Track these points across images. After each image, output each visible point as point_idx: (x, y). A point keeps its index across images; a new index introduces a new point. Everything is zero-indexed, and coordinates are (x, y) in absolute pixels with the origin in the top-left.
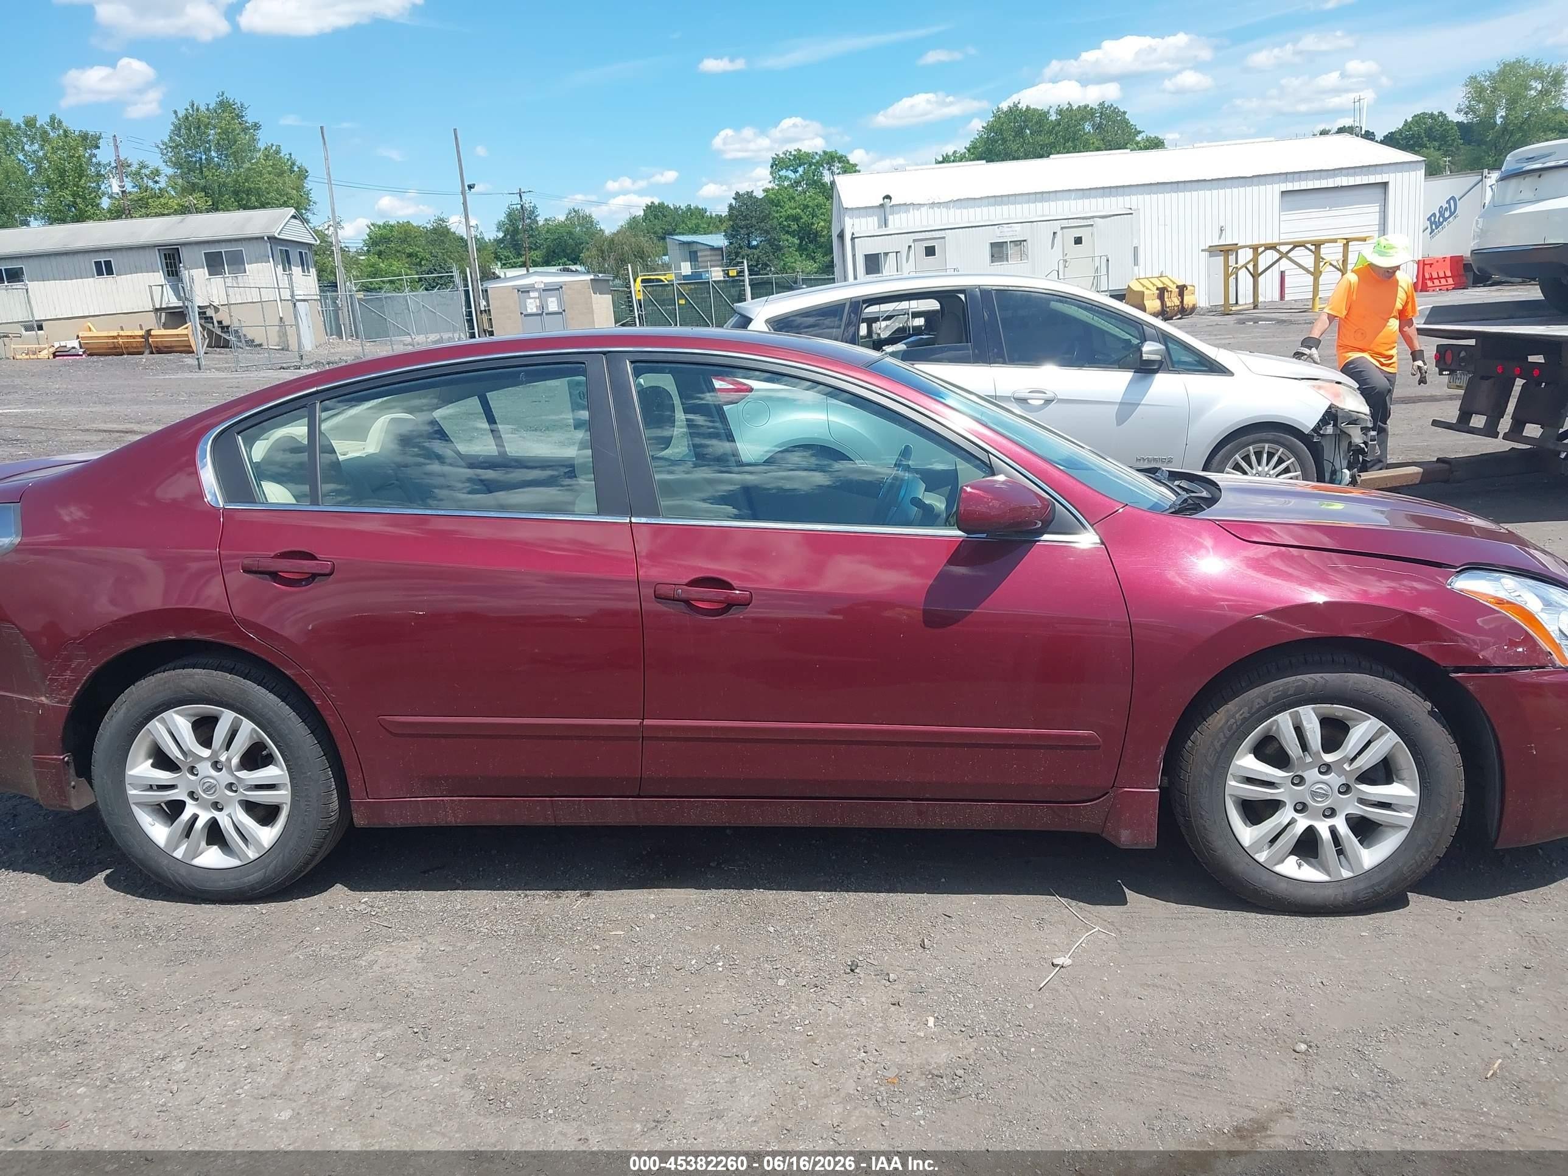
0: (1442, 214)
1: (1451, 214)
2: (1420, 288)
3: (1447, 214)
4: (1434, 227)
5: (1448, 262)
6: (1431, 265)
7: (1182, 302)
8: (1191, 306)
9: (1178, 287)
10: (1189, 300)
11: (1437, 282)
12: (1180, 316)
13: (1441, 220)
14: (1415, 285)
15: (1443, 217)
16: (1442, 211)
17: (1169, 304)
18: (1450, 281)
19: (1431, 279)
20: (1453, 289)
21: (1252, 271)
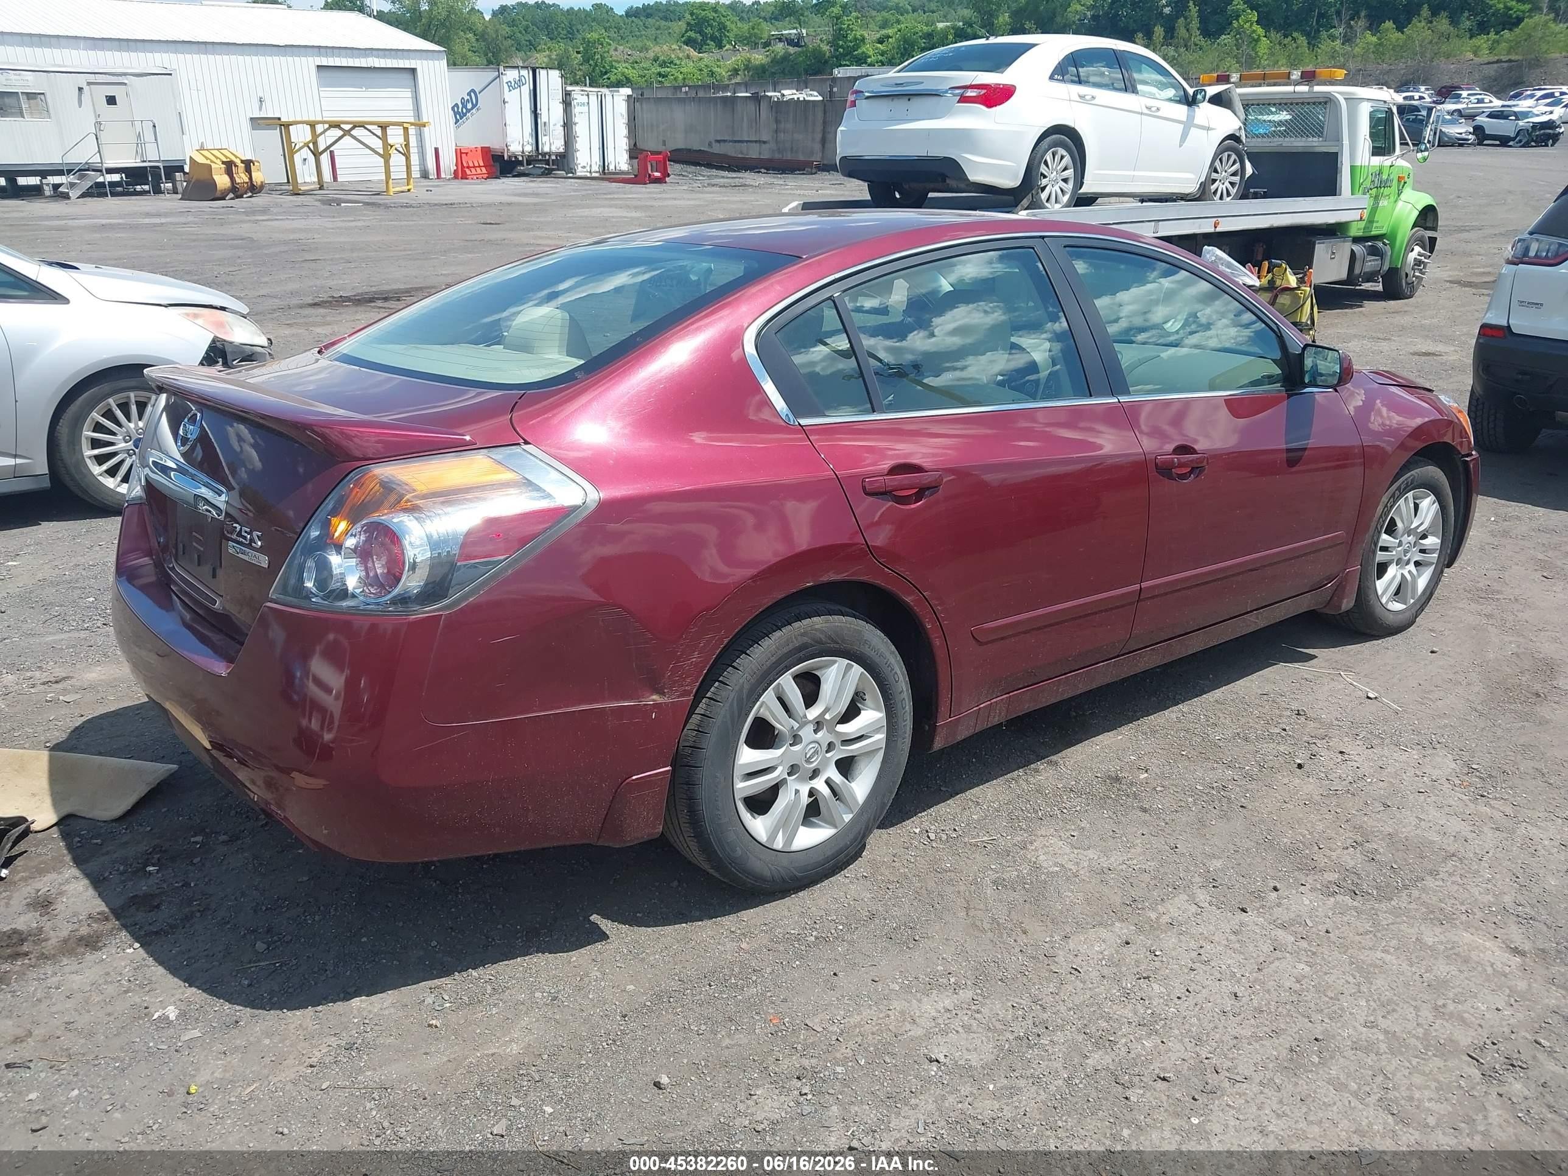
0: (464, 106)
1: (474, 106)
2: (460, 175)
3: (469, 106)
4: (458, 117)
5: (479, 152)
6: (467, 154)
7: (251, 178)
8: (259, 183)
9: (242, 162)
10: (258, 177)
11: (474, 171)
12: (250, 194)
13: (464, 111)
14: (456, 172)
15: (466, 109)
16: (464, 103)
17: (238, 180)
18: (484, 169)
19: (468, 167)
20: (488, 178)
21: (312, 148)
